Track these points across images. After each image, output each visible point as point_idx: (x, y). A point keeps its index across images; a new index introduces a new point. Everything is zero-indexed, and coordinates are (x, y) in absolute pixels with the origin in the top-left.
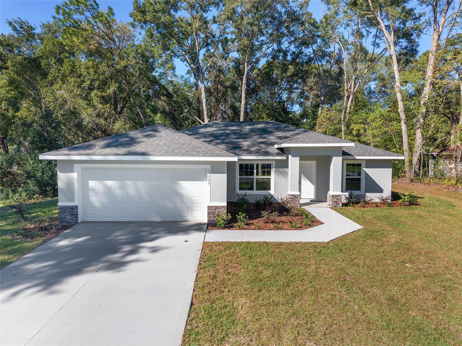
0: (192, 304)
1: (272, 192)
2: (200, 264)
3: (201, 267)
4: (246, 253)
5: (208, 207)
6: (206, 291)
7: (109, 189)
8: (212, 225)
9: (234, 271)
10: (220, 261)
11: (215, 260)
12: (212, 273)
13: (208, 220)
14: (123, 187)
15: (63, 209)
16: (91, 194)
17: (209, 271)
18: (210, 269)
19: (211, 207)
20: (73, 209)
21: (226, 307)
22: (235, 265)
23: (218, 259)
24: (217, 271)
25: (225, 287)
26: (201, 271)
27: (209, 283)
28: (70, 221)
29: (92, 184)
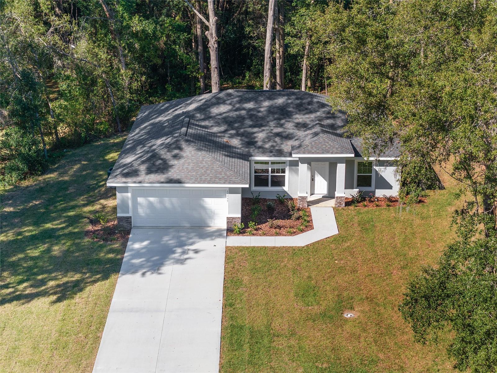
0: (224, 279)
1: (286, 188)
2: (225, 261)
3: (226, 262)
4: (251, 254)
5: (227, 218)
6: (230, 273)
7: (151, 204)
8: (230, 231)
9: (243, 264)
10: (236, 259)
11: (233, 259)
12: (232, 266)
13: (227, 227)
14: (161, 202)
15: (121, 219)
16: (139, 207)
17: (230, 264)
18: (231, 263)
19: (229, 218)
20: (128, 219)
21: (239, 280)
22: (244, 262)
23: (235, 258)
24: (234, 264)
25: (239, 272)
26: (227, 265)
27: (231, 270)
28: (126, 227)
29: (140, 200)
